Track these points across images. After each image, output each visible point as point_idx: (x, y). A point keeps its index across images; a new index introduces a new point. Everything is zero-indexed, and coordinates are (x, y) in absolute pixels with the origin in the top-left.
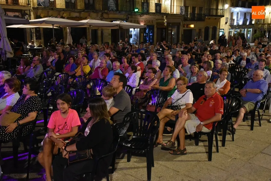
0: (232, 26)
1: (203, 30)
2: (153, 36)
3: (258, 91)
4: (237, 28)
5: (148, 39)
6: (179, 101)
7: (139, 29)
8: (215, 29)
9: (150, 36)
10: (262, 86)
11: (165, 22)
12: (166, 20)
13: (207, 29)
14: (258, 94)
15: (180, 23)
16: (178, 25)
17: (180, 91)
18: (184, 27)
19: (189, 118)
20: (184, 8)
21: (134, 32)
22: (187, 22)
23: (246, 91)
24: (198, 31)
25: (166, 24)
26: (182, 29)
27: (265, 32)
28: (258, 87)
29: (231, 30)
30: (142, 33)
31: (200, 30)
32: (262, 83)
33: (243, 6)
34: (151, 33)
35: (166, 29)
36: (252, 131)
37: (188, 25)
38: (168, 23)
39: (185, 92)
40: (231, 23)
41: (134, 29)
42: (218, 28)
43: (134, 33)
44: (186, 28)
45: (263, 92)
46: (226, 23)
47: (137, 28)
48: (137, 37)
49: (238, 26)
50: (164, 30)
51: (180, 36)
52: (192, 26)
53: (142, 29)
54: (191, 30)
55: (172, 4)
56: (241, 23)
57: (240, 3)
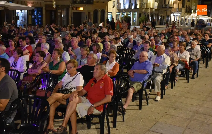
0: (119, 10)
1: (92, 13)
2: (42, 18)
3: (144, 71)
4: (124, 11)
5: (36, 21)
6: (70, 84)
7: (26, 11)
8: (104, 12)
9: (38, 18)
10: (148, 67)
11: (53, 4)
12: (54, 2)
13: (96, 12)
15: (69, 6)
16: (67, 8)
17: (70, 75)
18: (73, 9)
19: (80, 101)
21: (20, 13)
22: (75, 5)
23: (134, 72)
24: (87, 14)
25: (55, 7)
26: (71, 12)
27: (148, 16)
28: (144, 68)
29: (118, 14)
30: (30, 14)
31: (89, 13)
32: (148, 64)
34: (40, 15)
35: (55, 11)
36: (140, 111)
37: (77, 8)
38: (57, 6)
39: (75, 74)
40: (118, 7)
41: (21, 11)
42: (106, 11)
43: (22, 15)
44: (75, 11)
45: (148, 73)
46: (114, 7)
47: (24, 10)
48: (25, 19)
49: (125, 10)
50: (53, 13)
51: (70, 19)
52: (81, 9)
53: (30, 11)
54: (81, 12)
56: (127, 7)
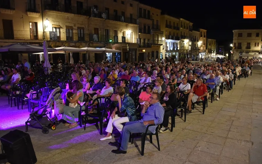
0: (167, 51)
1: (151, 53)
2: (120, 57)
3: (214, 83)
4: (170, 52)
5: (117, 59)
7: (112, 53)
8: (158, 52)
9: (118, 57)
10: (215, 81)
11: (127, 48)
12: (128, 47)
13: (153, 52)
14: (214, 85)
15: (137, 49)
16: (136, 50)
17: (184, 84)
18: (139, 51)
19: (193, 95)
20: (139, 40)
21: (108, 55)
22: (140, 49)
23: (208, 84)
24: (147, 54)
25: (128, 50)
26: (138, 53)
27: (185, 54)
28: (213, 82)
29: (166, 53)
30: (114, 55)
31: (149, 53)
32: (215, 80)
33: (172, 39)
34: (119, 55)
35: (128, 52)
37: (141, 51)
38: (129, 49)
40: (166, 49)
41: (109, 53)
42: (159, 52)
43: (109, 56)
44: (140, 52)
45: (215, 84)
46: (163, 49)
47: (110, 53)
48: (111, 59)
49: (171, 51)
50: (127, 54)
51: (137, 57)
52: (144, 51)
53: (114, 53)
54: (143, 53)
55: (132, 37)
56: (172, 49)
57: (171, 37)
